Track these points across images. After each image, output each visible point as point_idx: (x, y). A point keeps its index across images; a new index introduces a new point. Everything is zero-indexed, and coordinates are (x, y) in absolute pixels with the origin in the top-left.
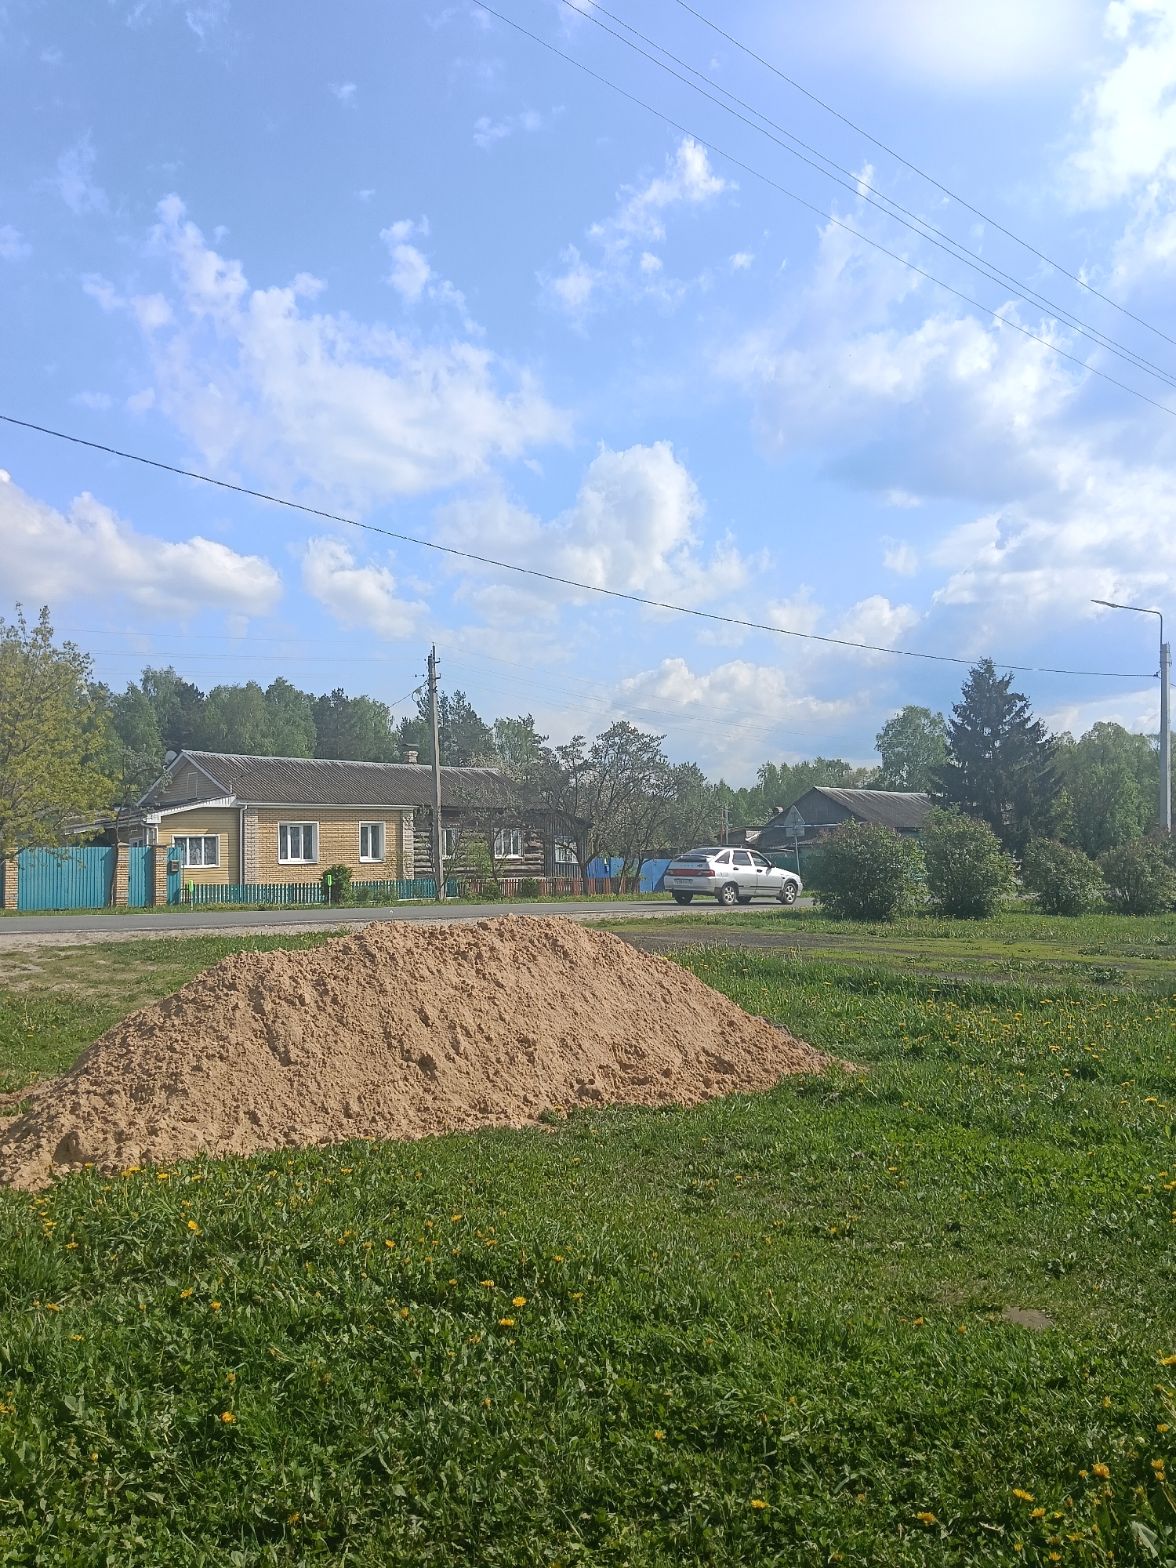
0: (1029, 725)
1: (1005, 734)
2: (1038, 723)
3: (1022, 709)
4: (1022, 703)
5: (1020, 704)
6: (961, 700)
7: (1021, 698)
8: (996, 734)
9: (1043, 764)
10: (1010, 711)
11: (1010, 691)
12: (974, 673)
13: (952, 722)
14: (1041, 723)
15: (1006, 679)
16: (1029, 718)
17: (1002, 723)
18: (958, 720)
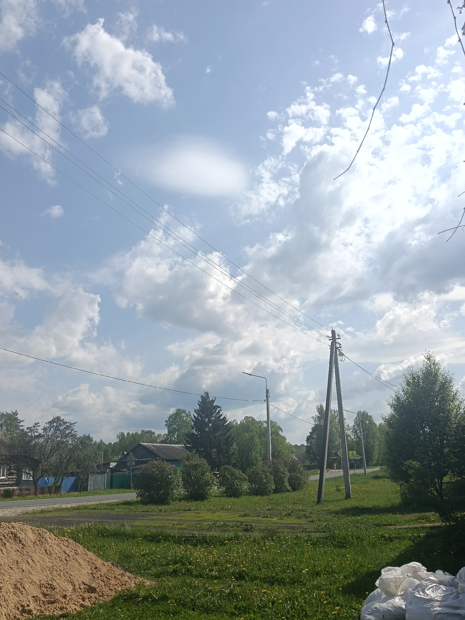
0: (222, 418)
1: (213, 421)
3: (219, 412)
5: (219, 409)
7: (219, 407)
9: (226, 433)
10: (215, 412)
11: (215, 404)
12: (202, 397)
13: (194, 416)
14: (226, 417)
15: (214, 400)
16: (221, 415)
17: (212, 417)
18: (196, 415)
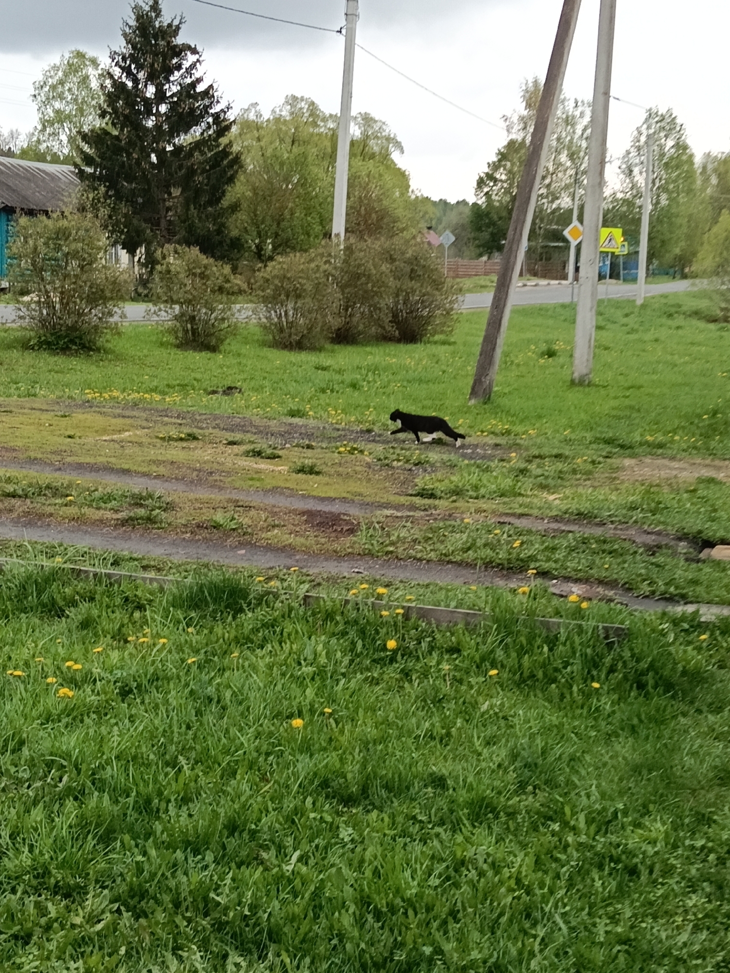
0: (200, 88)
1: (172, 96)
2: (211, 87)
3: (193, 66)
4: (194, 58)
5: (191, 58)
6: (121, 46)
7: (194, 51)
8: (161, 96)
9: (216, 140)
10: (179, 67)
11: (180, 40)
12: (137, 9)
14: (217, 87)
15: (176, 23)
16: (199, 80)
17: (168, 81)
18: (117, 72)
